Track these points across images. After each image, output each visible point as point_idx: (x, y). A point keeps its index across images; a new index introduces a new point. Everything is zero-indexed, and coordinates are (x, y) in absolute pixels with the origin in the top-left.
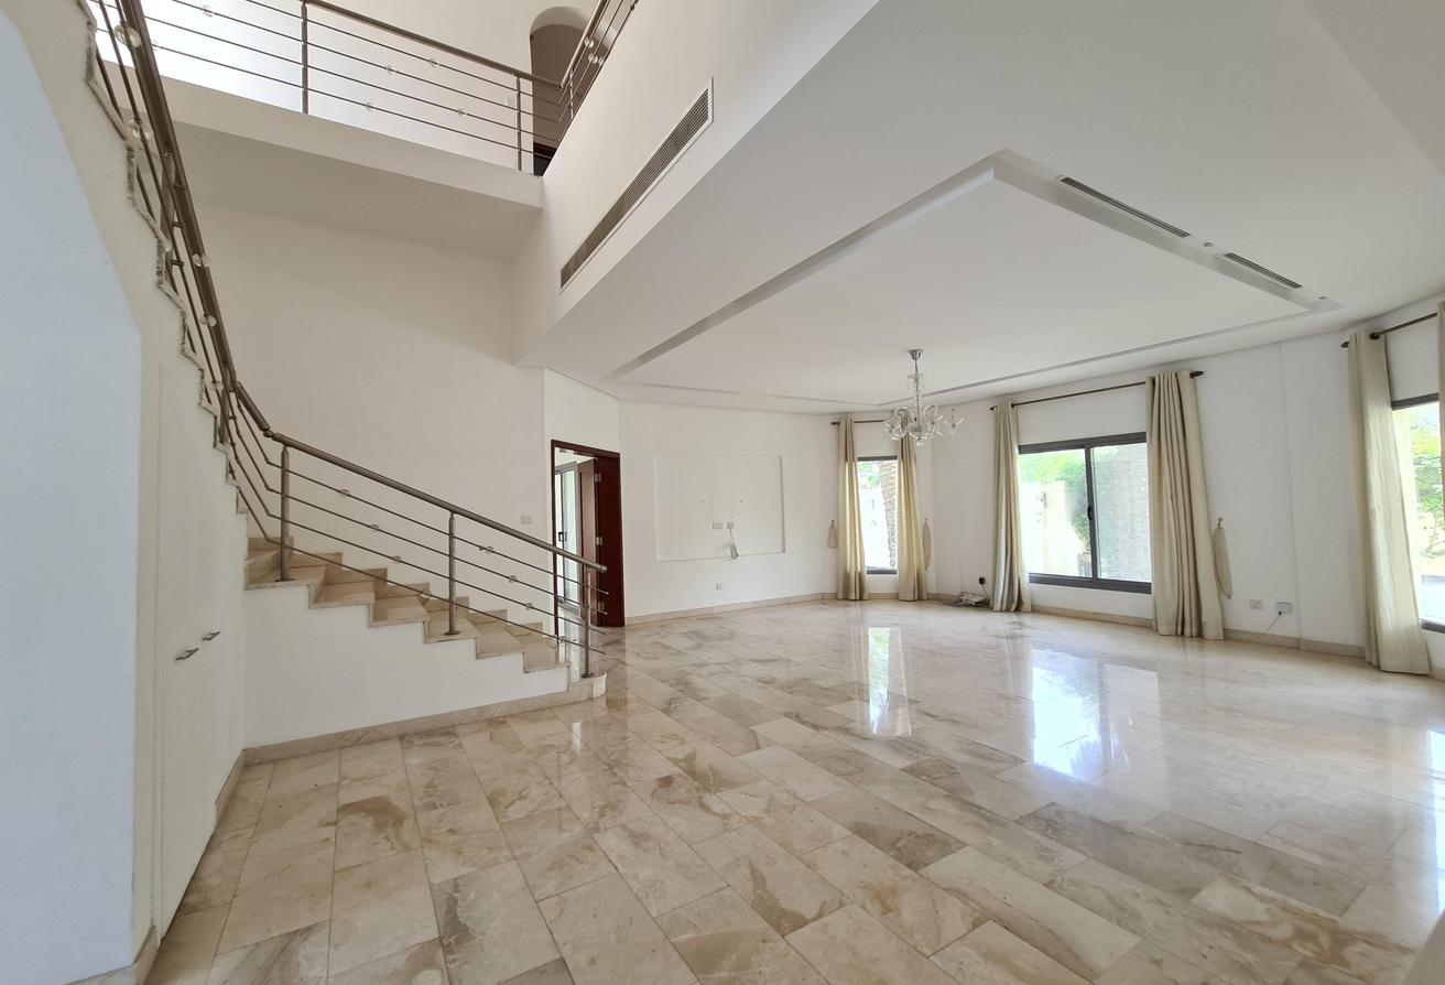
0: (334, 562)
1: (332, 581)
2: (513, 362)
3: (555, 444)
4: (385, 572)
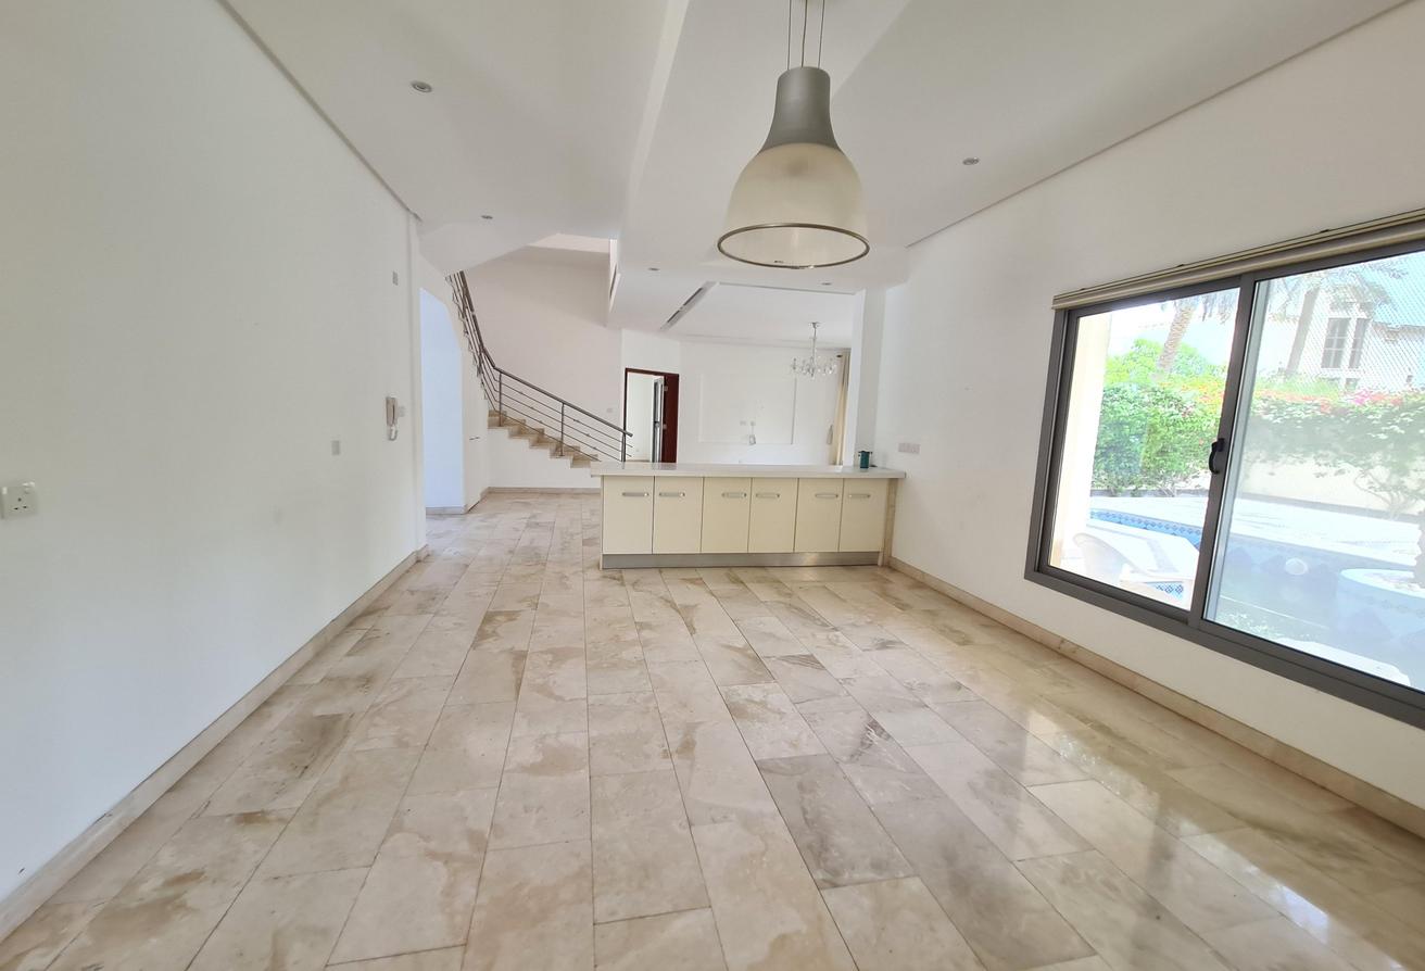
0: (523, 423)
1: (521, 430)
2: (605, 326)
3: (627, 370)
4: (543, 430)
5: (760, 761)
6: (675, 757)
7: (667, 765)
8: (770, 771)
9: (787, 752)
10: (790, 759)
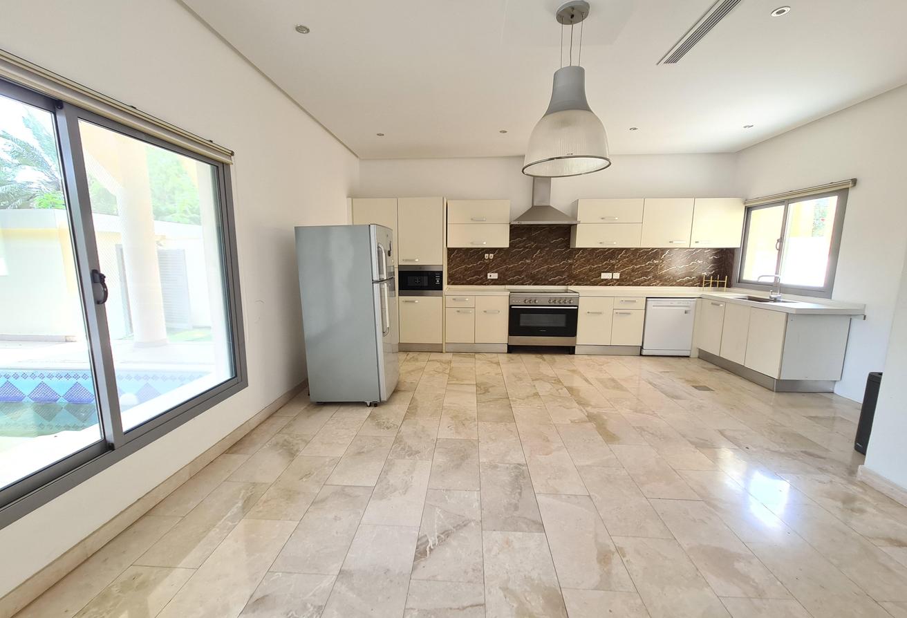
5: (541, 532)
6: (613, 549)
7: (619, 541)
8: (535, 522)
9: (515, 537)
10: (515, 531)
